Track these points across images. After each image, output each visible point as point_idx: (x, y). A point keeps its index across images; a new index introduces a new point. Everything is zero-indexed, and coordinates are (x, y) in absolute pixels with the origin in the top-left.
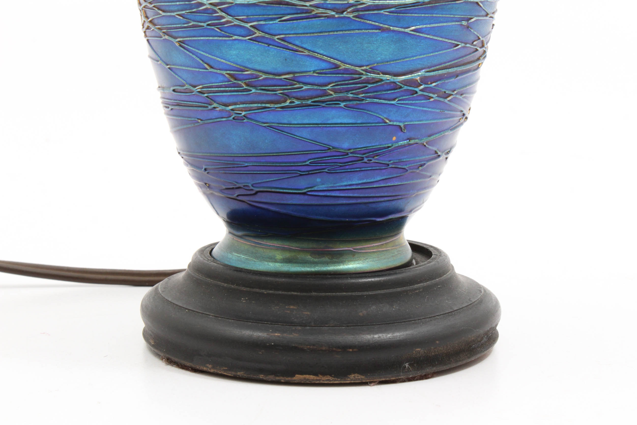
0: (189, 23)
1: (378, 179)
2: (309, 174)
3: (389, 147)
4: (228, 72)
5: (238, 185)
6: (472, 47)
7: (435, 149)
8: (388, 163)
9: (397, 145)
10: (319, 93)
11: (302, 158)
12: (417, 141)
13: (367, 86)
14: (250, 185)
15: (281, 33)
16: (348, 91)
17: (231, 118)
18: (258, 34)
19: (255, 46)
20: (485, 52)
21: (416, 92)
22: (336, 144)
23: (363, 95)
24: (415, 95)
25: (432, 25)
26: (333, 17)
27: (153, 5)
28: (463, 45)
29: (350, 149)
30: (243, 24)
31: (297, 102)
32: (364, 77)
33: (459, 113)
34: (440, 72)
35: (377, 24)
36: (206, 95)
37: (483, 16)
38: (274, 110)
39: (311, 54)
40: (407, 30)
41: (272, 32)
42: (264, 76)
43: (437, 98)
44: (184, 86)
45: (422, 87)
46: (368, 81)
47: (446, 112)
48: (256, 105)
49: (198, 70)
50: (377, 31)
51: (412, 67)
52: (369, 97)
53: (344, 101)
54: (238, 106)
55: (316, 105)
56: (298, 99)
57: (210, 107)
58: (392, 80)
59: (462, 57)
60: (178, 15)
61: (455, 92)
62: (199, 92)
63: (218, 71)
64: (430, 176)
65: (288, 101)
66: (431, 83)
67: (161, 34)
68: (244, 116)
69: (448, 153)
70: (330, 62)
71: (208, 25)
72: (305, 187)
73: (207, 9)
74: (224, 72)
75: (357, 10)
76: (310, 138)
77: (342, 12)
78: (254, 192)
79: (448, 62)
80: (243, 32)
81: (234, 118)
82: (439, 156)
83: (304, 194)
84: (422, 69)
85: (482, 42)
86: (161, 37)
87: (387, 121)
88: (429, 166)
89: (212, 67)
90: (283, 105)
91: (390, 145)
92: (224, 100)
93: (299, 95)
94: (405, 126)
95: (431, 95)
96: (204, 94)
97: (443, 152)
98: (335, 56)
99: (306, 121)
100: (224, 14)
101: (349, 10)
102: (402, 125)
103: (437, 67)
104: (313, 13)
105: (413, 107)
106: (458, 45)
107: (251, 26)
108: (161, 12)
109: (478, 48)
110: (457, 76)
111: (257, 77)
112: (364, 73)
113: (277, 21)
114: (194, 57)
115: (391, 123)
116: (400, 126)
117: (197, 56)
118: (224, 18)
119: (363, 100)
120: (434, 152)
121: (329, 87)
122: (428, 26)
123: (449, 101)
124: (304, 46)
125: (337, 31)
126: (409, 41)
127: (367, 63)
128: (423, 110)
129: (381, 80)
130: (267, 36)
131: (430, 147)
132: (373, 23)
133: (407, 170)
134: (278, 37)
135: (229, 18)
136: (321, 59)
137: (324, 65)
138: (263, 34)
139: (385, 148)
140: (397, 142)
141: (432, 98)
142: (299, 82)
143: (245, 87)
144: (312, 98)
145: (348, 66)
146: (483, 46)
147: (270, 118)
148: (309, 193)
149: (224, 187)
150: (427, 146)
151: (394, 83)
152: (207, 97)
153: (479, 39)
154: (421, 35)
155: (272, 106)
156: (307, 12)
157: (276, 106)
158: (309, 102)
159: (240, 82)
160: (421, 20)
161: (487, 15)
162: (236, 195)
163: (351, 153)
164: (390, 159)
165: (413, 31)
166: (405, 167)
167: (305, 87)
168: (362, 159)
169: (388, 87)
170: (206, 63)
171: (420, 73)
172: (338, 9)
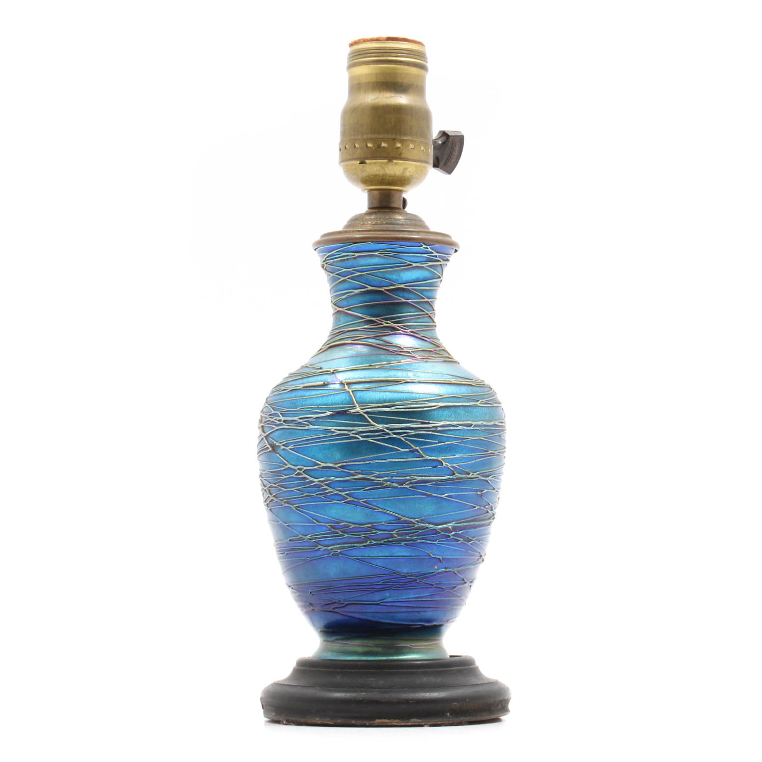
0: (304, 494)
1: (426, 594)
2: (381, 590)
3: (433, 573)
4: (330, 524)
5: (334, 601)
6: (485, 509)
7: (462, 577)
8: (432, 583)
9: (438, 572)
10: (388, 536)
11: (377, 579)
12: (450, 570)
13: (418, 532)
14: (342, 600)
15: (364, 497)
16: (406, 534)
17: (331, 555)
18: (350, 499)
19: (348, 507)
20: (493, 515)
21: (449, 536)
22: (399, 570)
23: (416, 537)
24: (449, 538)
25: (458, 493)
26: (397, 487)
27: (277, 485)
28: (478, 507)
29: (407, 574)
30: (340, 493)
31: (374, 542)
32: (416, 526)
33: (477, 554)
34: (465, 524)
35: (424, 492)
36: (314, 540)
37: (491, 490)
38: (359, 548)
39: (383, 511)
40: (442, 496)
41: (358, 497)
42: (353, 526)
43: (463, 542)
44: (298, 536)
45: (453, 533)
46: (419, 528)
47: (469, 551)
48: (347, 545)
49: (309, 524)
50: (424, 496)
51: (446, 520)
52: (420, 539)
53: (404, 541)
54: (336, 546)
55: (386, 544)
56: (374, 540)
57: (316, 548)
58: (434, 528)
59: (479, 515)
60: (296, 490)
61: (475, 539)
62: (309, 539)
63: (323, 524)
64: (460, 597)
65: (369, 542)
66: (459, 531)
67: (283, 503)
68: (340, 553)
69: (471, 582)
70: (395, 516)
71: (317, 495)
72: (379, 599)
73: (316, 484)
74: (326, 524)
75: (412, 483)
76: (382, 565)
77: (402, 485)
78: (344, 605)
79: (470, 518)
80: (340, 498)
81: (332, 555)
82: (465, 583)
83: (378, 604)
84: (453, 521)
85: (492, 507)
86: (282, 505)
87: (432, 555)
88: (458, 589)
89: (318, 522)
90: (365, 544)
91: (433, 571)
92: (326, 543)
93: (376, 537)
94: (443, 559)
95: (459, 539)
96: (312, 540)
97: (468, 580)
98: (398, 512)
99: (380, 555)
100: (327, 487)
101: (407, 483)
102: (441, 558)
103: (462, 521)
104: (385, 485)
105: (448, 546)
106: (475, 507)
107: (345, 494)
108: (283, 489)
109: (489, 511)
110: (476, 528)
111: (349, 526)
112: (416, 523)
113: (362, 491)
114: (306, 516)
115: (434, 556)
116: (439, 559)
117: (308, 515)
118: (327, 489)
119: (416, 541)
120: (462, 579)
121: (395, 532)
122: (456, 494)
123: (471, 544)
124: (379, 506)
125: (399, 496)
126: (444, 503)
127: (418, 517)
128: (454, 549)
129: (427, 528)
130: (355, 500)
131: (459, 575)
132: (422, 491)
133: (444, 590)
134: (363, 500)
135: (331, 490)
136: (389, 514)
137: (391, 518)
138: (353, 499)
139: (429, 573)
140: (437, 569)
141: (460, 541)
142: (376, 529)
143: (341, 533)
144: (383, 540)
145: (406, 519)
146: (492, 510)
147: (356, 553)
148: (382, 604)
149: (324, 603)
150: (458, 574)
151: (435, 530)
152: (314, 542)
153: (489, 504)
154: (452, 499)
155: (358, 545)
156: (381, 484)
157: (361, 545)
158: (382, 542)
159: (337, 531)
160: (451, 490)
161: (494, 489)
162: (332, 608)
163: (409, 576)
164: (433, 581)
165: (446, 496)
166: (443, 587)
167: (379, 532)
168: (416, 580)
169: (432, 532)
170: (314, 519)
171: (451, 524)
172: (399, 483)
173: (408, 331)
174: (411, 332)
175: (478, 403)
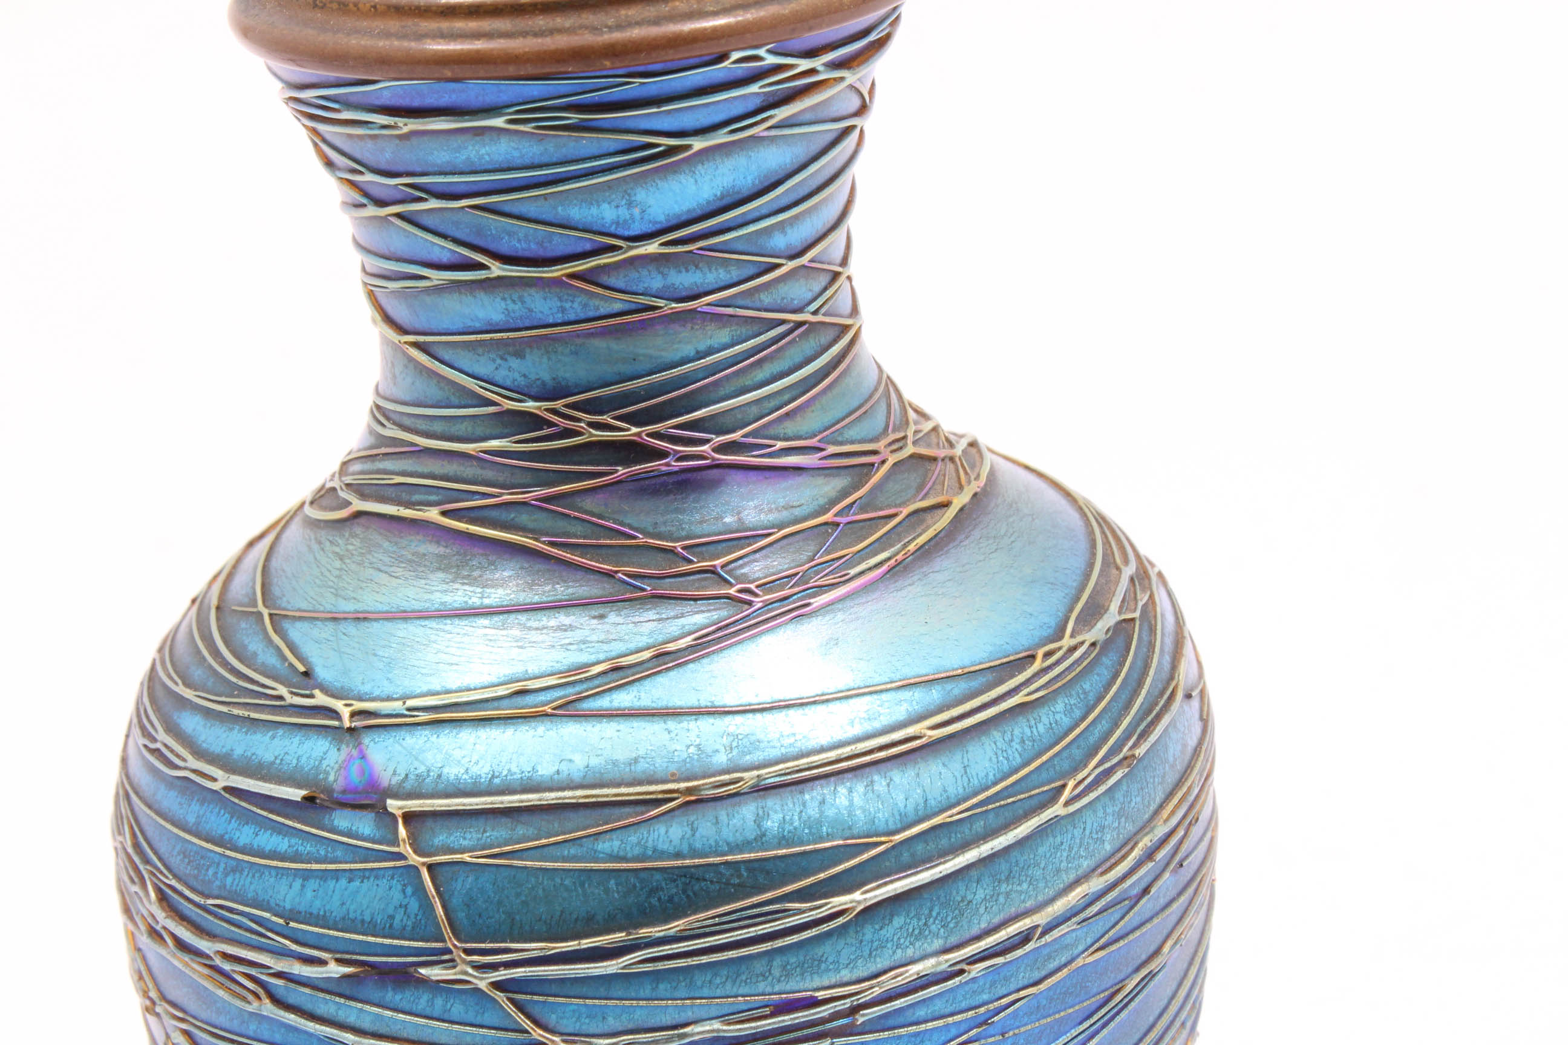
173: (705, 448)
174: (722, 448)
175: (1057, 810)
